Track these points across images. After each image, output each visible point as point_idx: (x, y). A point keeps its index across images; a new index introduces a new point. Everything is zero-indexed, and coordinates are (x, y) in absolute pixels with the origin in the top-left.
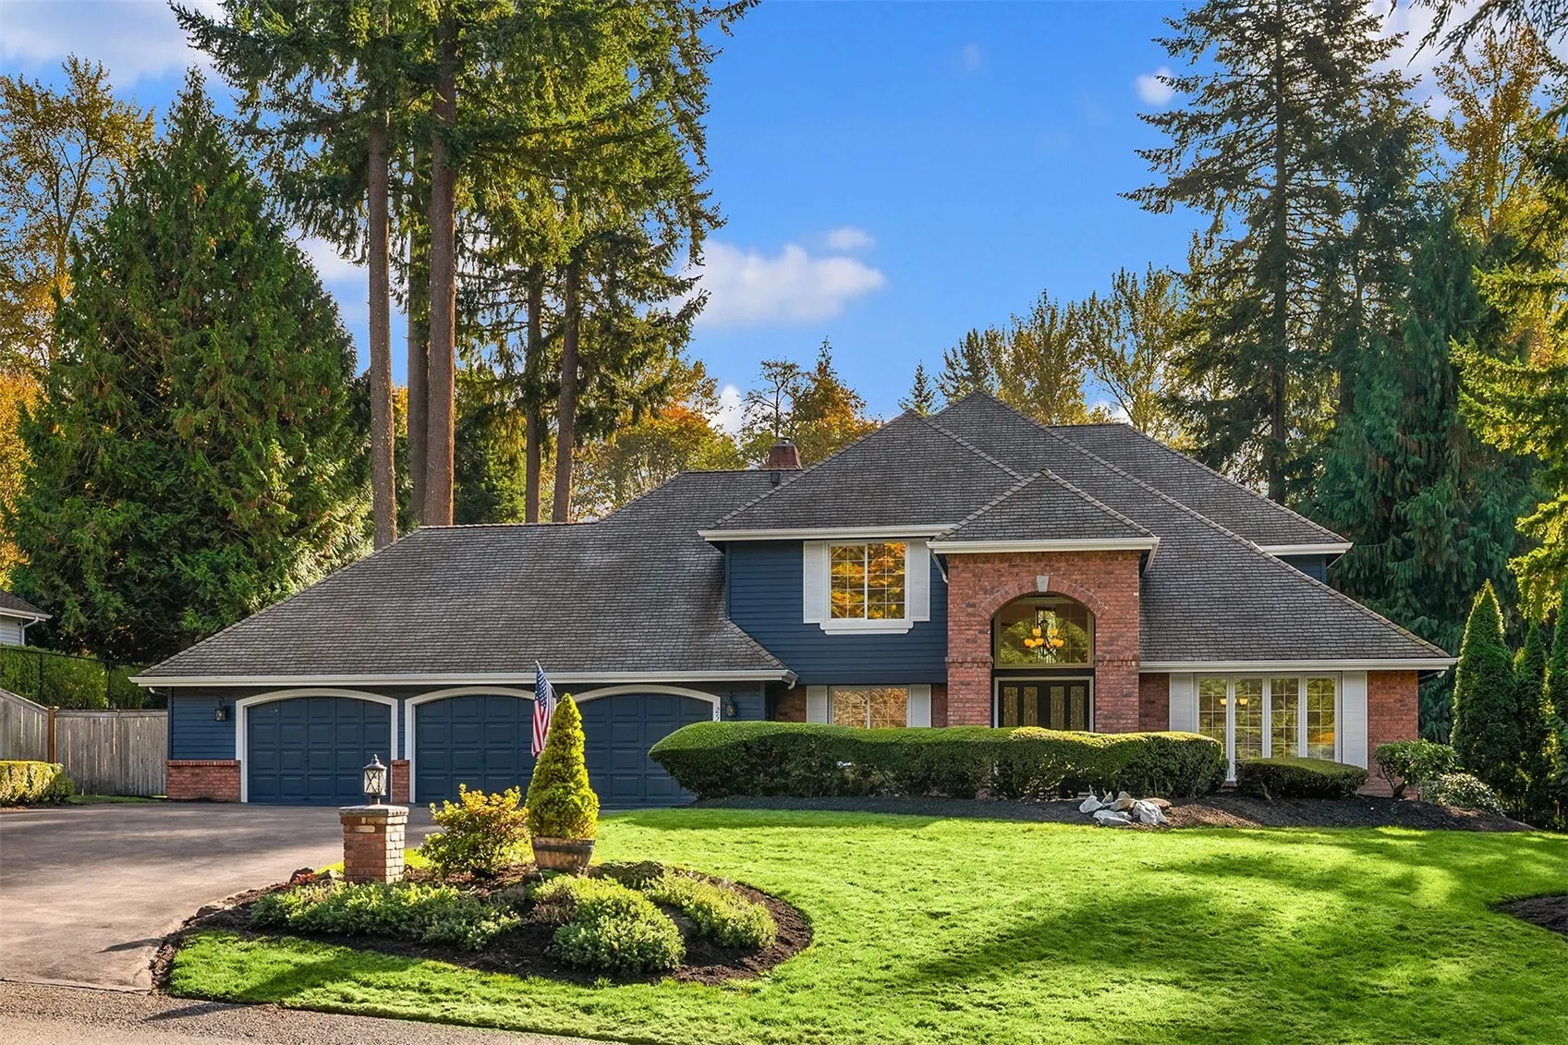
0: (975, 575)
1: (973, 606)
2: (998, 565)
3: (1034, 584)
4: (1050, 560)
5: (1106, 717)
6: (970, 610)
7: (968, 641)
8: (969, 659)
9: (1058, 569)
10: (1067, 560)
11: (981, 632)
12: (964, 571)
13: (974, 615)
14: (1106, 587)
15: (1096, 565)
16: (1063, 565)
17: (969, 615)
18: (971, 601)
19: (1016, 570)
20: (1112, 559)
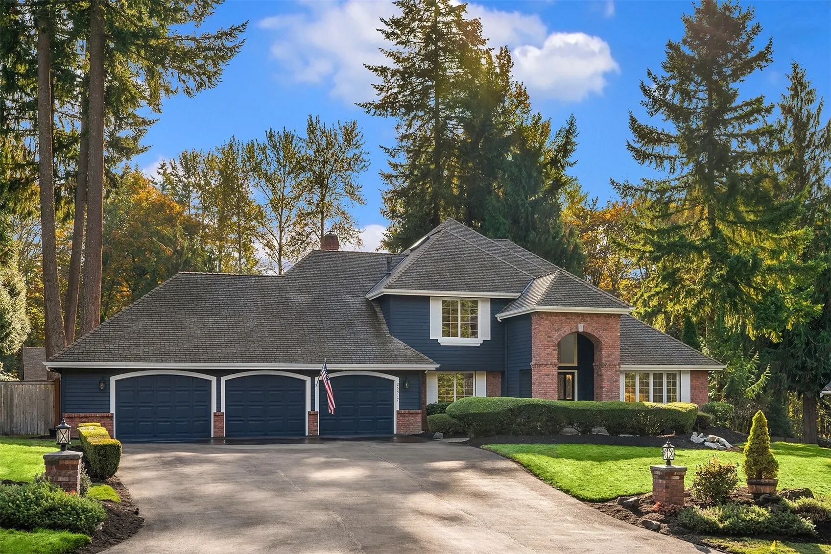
0: (551, 322)
1: (550, 337)
2: (561, 318)
3: (577, 328)
4: (583, 317)
5: (607, 392)
6: (549, 339)
7: (548, 354)
8: (549, 363)
9: (587, 321)
10: (590, 317)
11: (554, 350)
12: (546, 320)
13: (551, 342)
14: (606, 330)
15: (602, 319)
16: (588, 319)
17: (548, 341)
18: (549, 335)
19: (569, 321)
20: (609, 317)
